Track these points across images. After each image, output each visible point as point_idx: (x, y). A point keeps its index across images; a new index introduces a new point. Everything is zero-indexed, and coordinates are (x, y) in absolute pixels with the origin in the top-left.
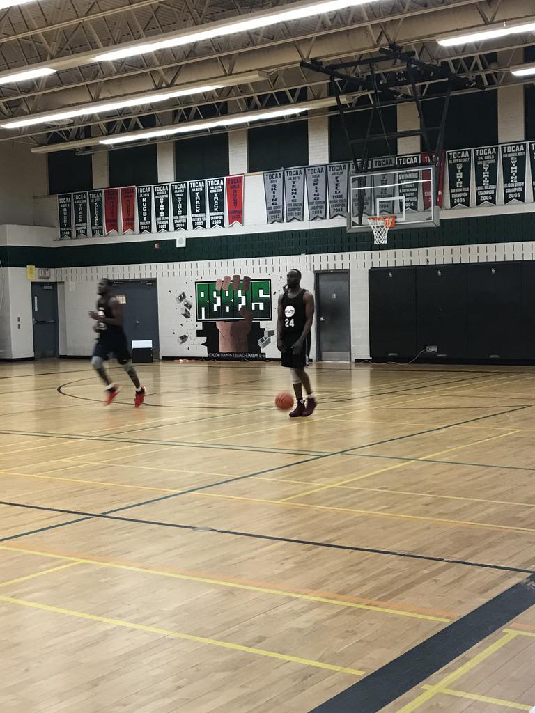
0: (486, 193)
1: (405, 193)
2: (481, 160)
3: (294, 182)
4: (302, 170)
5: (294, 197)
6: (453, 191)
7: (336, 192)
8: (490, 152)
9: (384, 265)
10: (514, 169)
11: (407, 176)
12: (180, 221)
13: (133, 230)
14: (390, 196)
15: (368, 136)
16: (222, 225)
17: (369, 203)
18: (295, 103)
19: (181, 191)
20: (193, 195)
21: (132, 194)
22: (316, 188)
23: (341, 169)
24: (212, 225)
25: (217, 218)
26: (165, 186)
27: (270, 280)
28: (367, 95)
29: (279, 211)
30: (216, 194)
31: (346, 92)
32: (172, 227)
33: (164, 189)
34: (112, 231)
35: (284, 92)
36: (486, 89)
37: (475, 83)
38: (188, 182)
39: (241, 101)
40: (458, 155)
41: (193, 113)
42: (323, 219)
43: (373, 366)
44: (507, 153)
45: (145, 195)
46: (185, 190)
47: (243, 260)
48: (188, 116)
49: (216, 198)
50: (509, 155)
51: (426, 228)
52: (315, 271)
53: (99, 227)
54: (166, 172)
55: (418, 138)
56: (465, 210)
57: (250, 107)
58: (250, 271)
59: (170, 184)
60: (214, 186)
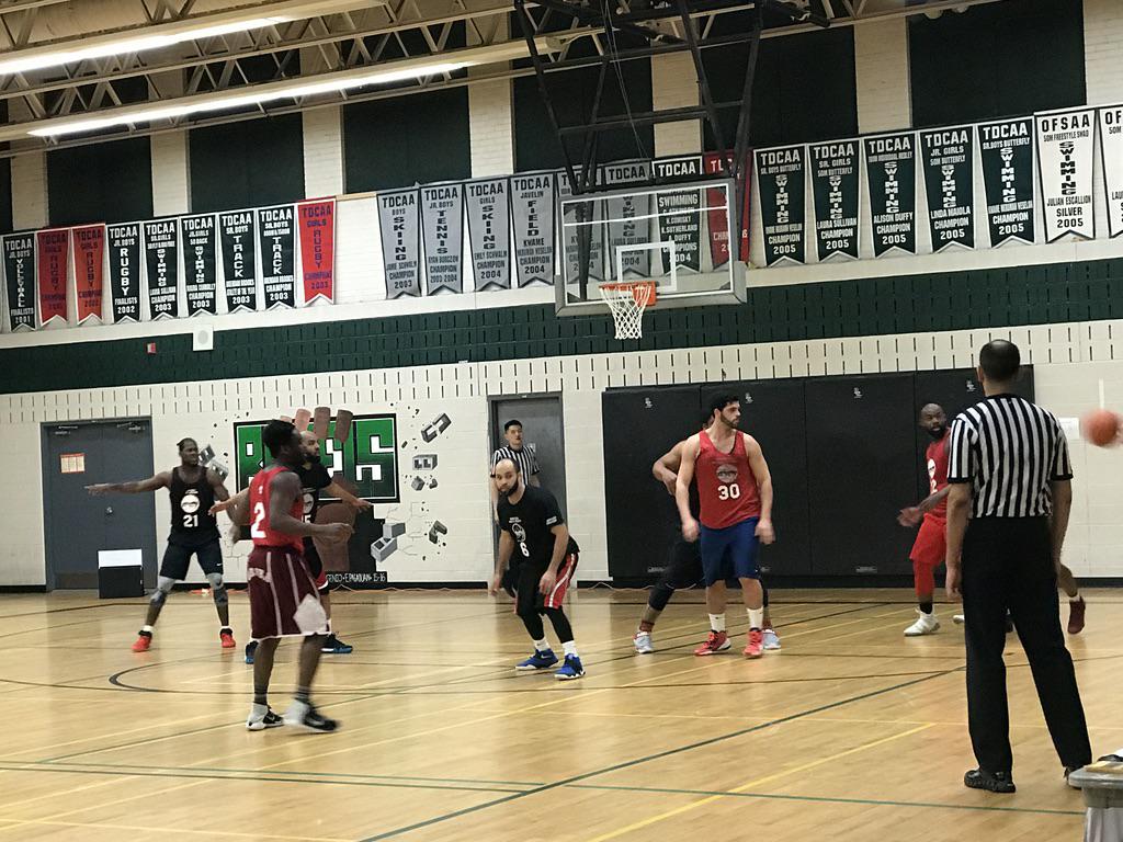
0: (837, 234)
1: (673, 235)
2: (824, 169)
3: (442, 213)
4: (459, 188)
5: (442, 243)
6: (770, 230)
7: (530, 233)
8: (841, 152)
9: (633, 382)
10: (892, 186)
11: (676, 200)
12: (201, 296)
13: (100, 316)
14: (641, 241)
15: (595, 120)
16: (290, 302)
17: (600, 256)
18: (440, 52)
19: (202, 233)
20: (228, 242)
21: (98, 240)
22: (488, 224)
23: (538, 185)
24: (269, 303)
25: (279, 288)
26: (168, 223)
27: (394, 416)
28: (590, 36)
29: (412, 273)
30: (277, 239)
31: (547, 30)
32: (183, 308)
33: (166, 230)
34: (56, 319)
35: (419, 29)
36: (831, 26)
37: (808, 15)
38: (217, 214)
39: (327, 47)
40: (778, 158)
41: (227, 74)
42: (503, 287)
43: (616, 596)
44: (876, 153)
45: (125, 243)
46: (212, 230)
47: (336, 376)
48: (217, 80)
49: (277, 247)
50: (882, 158)
51: (719, 306)
52: (489, 397)
53: (27, 311)
54: (171, 192)
55: (697, 123)
56: (797, 267)
57: (348, 58)
58: (352, 397)
59: (179, 219)
60: (273, 222)
